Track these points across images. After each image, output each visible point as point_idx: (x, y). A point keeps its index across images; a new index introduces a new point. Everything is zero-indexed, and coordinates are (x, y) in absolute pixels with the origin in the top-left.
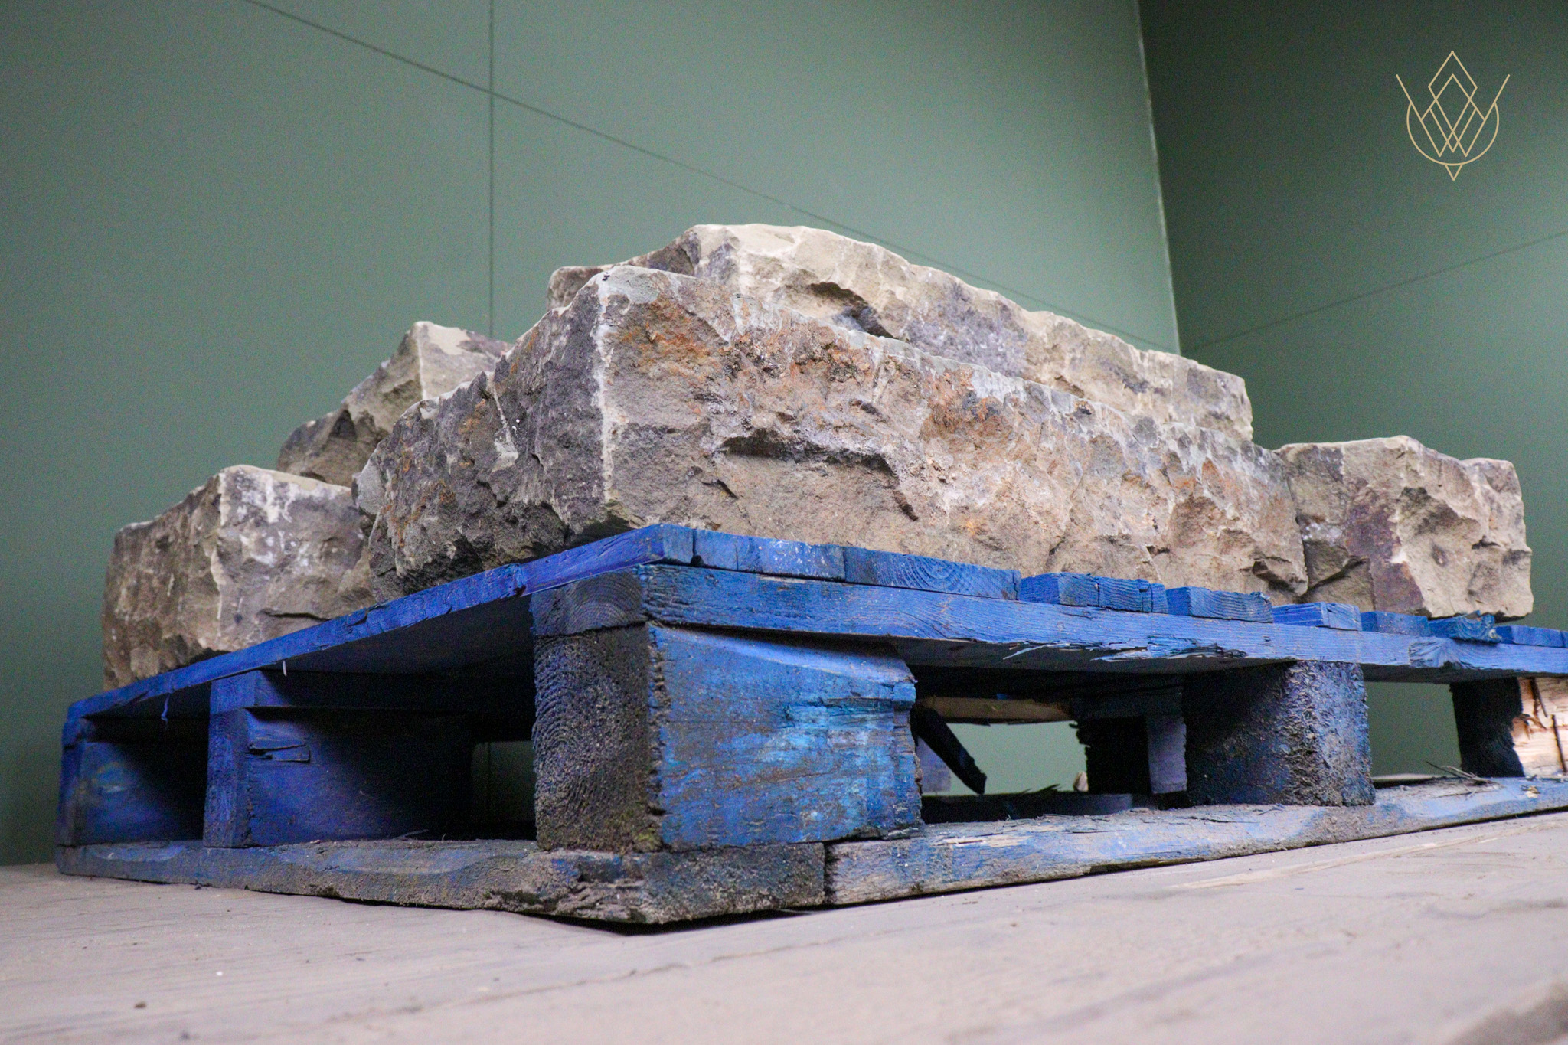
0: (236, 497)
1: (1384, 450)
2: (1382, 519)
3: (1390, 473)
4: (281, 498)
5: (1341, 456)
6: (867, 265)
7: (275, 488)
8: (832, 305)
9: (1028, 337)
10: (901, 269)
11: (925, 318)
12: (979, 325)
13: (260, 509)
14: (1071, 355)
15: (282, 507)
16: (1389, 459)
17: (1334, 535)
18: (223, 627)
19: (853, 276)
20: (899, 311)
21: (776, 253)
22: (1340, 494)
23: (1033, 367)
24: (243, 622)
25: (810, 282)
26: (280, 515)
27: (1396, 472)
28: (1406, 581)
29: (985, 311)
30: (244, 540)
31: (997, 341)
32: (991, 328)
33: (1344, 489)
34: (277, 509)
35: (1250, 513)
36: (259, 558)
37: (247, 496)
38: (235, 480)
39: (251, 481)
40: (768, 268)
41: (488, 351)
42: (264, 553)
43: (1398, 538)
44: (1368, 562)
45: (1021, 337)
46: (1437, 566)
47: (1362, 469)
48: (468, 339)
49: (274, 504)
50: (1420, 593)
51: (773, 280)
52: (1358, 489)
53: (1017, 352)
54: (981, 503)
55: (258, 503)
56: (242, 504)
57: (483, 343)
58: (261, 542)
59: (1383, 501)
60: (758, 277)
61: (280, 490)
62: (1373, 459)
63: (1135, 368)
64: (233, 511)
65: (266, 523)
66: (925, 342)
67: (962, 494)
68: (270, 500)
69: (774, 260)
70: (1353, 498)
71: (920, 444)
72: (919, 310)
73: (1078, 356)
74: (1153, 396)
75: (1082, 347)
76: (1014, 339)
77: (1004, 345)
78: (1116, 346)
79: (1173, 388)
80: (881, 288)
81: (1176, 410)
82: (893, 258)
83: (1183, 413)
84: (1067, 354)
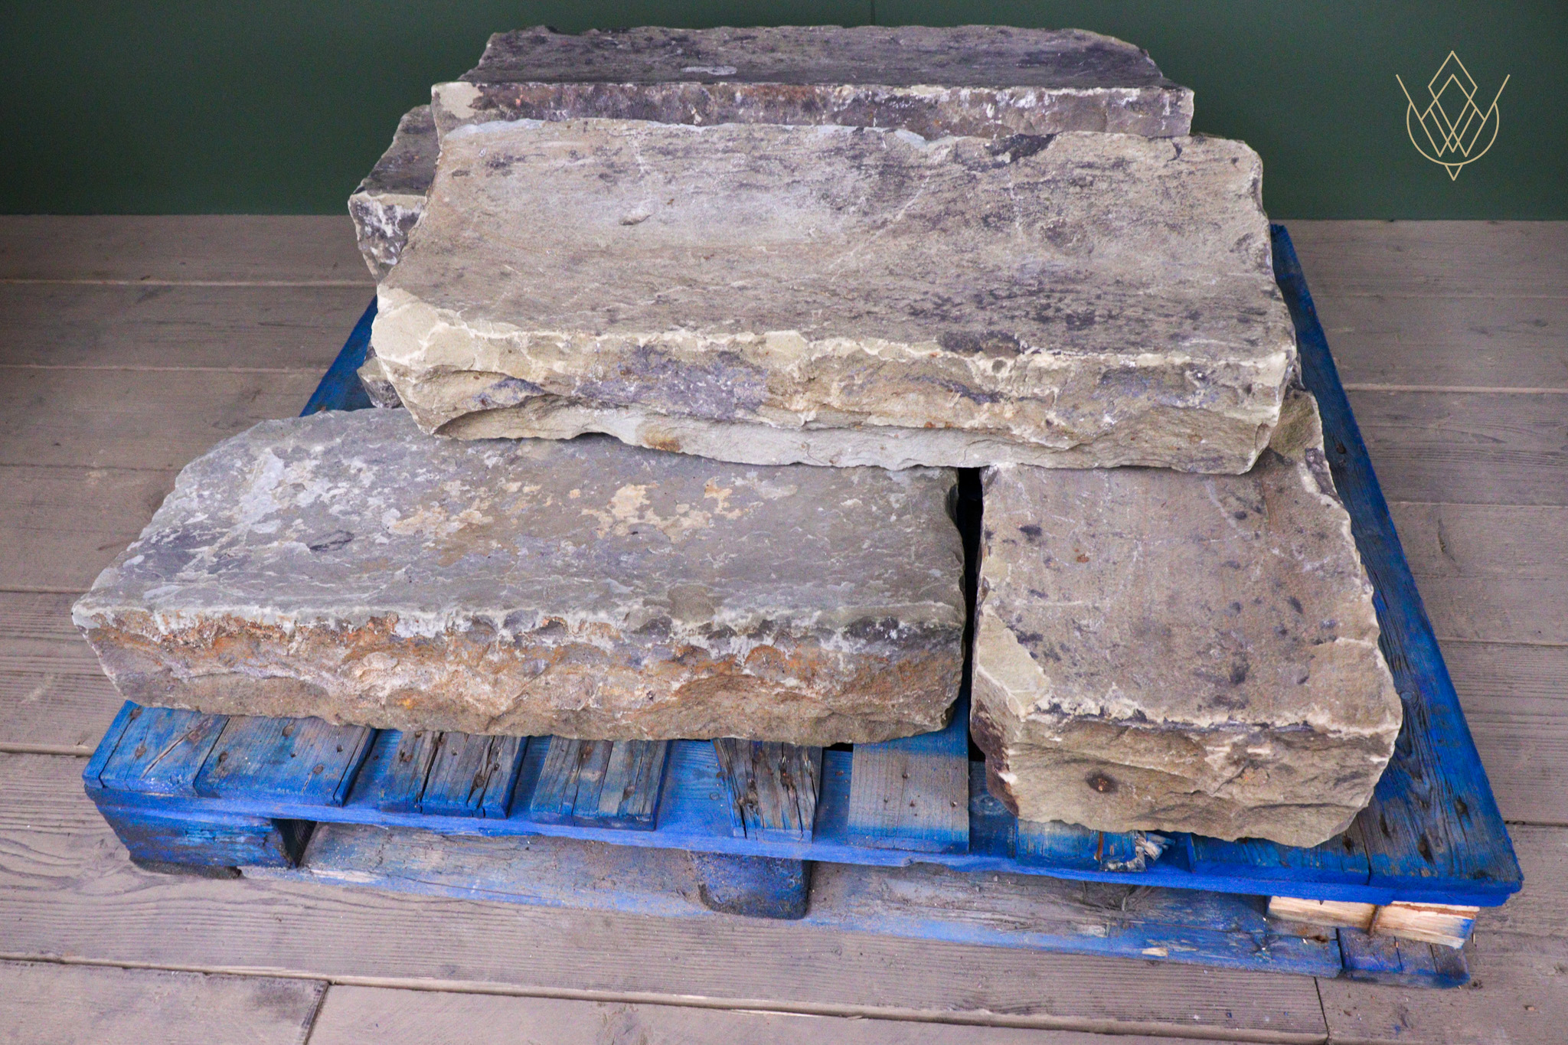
0: (362, 221)
2: (998, 744)
4: (391, 218)
6: (510, 352)
7: (385, 212)
8: (492, 376)
9: (769, 373)
10: (556, 346)
11: (602, 379)
13: (379, 228)
15: (394, 224)
19: (497, 362)
20: (564, 379)
21: (403, 361)
23: (779, 398)
26: (394, 230)
28: (1008, 795)
29: (692, 360)
30: (374, 251)
31: (717, 381)
32: (706, 372)
34: (390, 226)
36: (388, 262)
37: (367, 219)
38: (358, 206)
39: (367, 208)
40: (402, 370)
41: (502, 102)
42: (391, 258)
43: (1008, 765)
45: (758, 372)
48: (481, 94)
49: (387, 224)
50: (1018, 809)
51: (408, 379)
52: (981, 710)
53: (752, 385)
55: (377, 224)
56: (367, 225)
57: (496, 96)
58: (387, 250)
59: (1000, 734)
61: (389, 212)
63: (976, 380)
64: (363, 229)
65: (386, 237)
66: (609, 395)
69: (402, 365)
71: (346, 667)
72: (590, 375)
73: (858, 381)
74: (1017, 405)
75: (871, 370)
76: (748, 374)
77: (729, 383)
78: (939, 362)
79: (1061, 394)
80: (534, 366)
81: (1064, 414)
82: (543, 338)
83: (1083, 416)
84: (834, 383)
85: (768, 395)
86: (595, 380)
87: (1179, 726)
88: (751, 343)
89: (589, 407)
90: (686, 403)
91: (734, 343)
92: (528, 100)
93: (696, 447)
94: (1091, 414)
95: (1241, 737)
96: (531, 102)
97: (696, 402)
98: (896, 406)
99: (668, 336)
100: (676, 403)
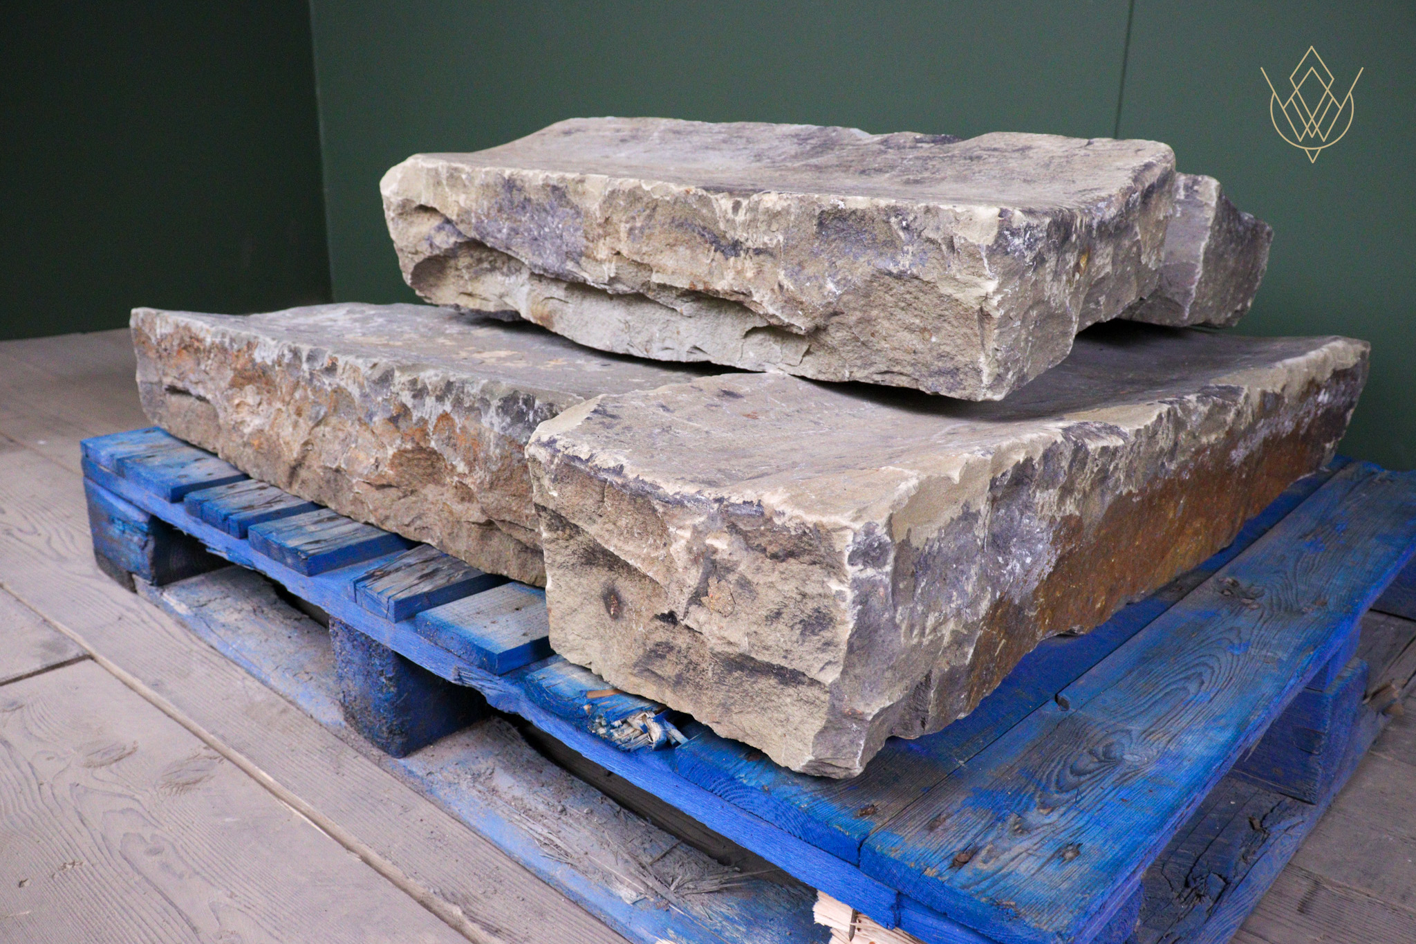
6: (438, 183)
8: (436, 217)
9: (583, 213)
10: (462, 178)
11: (486, 217)
12: (538, 210)
14: (628, 226)
19: (432, 195)
20: (467, 216)
21: (387, 193)
23: (591, 245)
25: (414, 205)
29: (536, 196)
31: (553, 223)
32: (546, 211)
35: (485, 471)
45: (578, 214)
46: (607, 616)
51: (390, 213)
53: (576, 230)
54: (267, 429)
63: (722, 226)
66: (492, 237)
67: (262, 422)
69: (387, 197)
71: (230, 392)
72: (480, 211)
73: (638, 224)
74: (756, 259)
75: (648, 212)
76: (571, 216)
77: (560, 226)
78: (691, 200)
79: (786, 245)
80: (449, 199)
81: (792, 275)
82: (456, 169)
83: (809, 279)
84: (623, 225)
85: (585, 242)
86: (483, 218)
87: (647, 488)
88: (573, 179)
89: (503, 274)
90: (540, 255)
91: (563, 179)
93: (563, 325)
94: (817, 278)
95: (702, 519)
97: (546, 253)
98: (668, 260)
99: (525, 172)
100: (534, 254)
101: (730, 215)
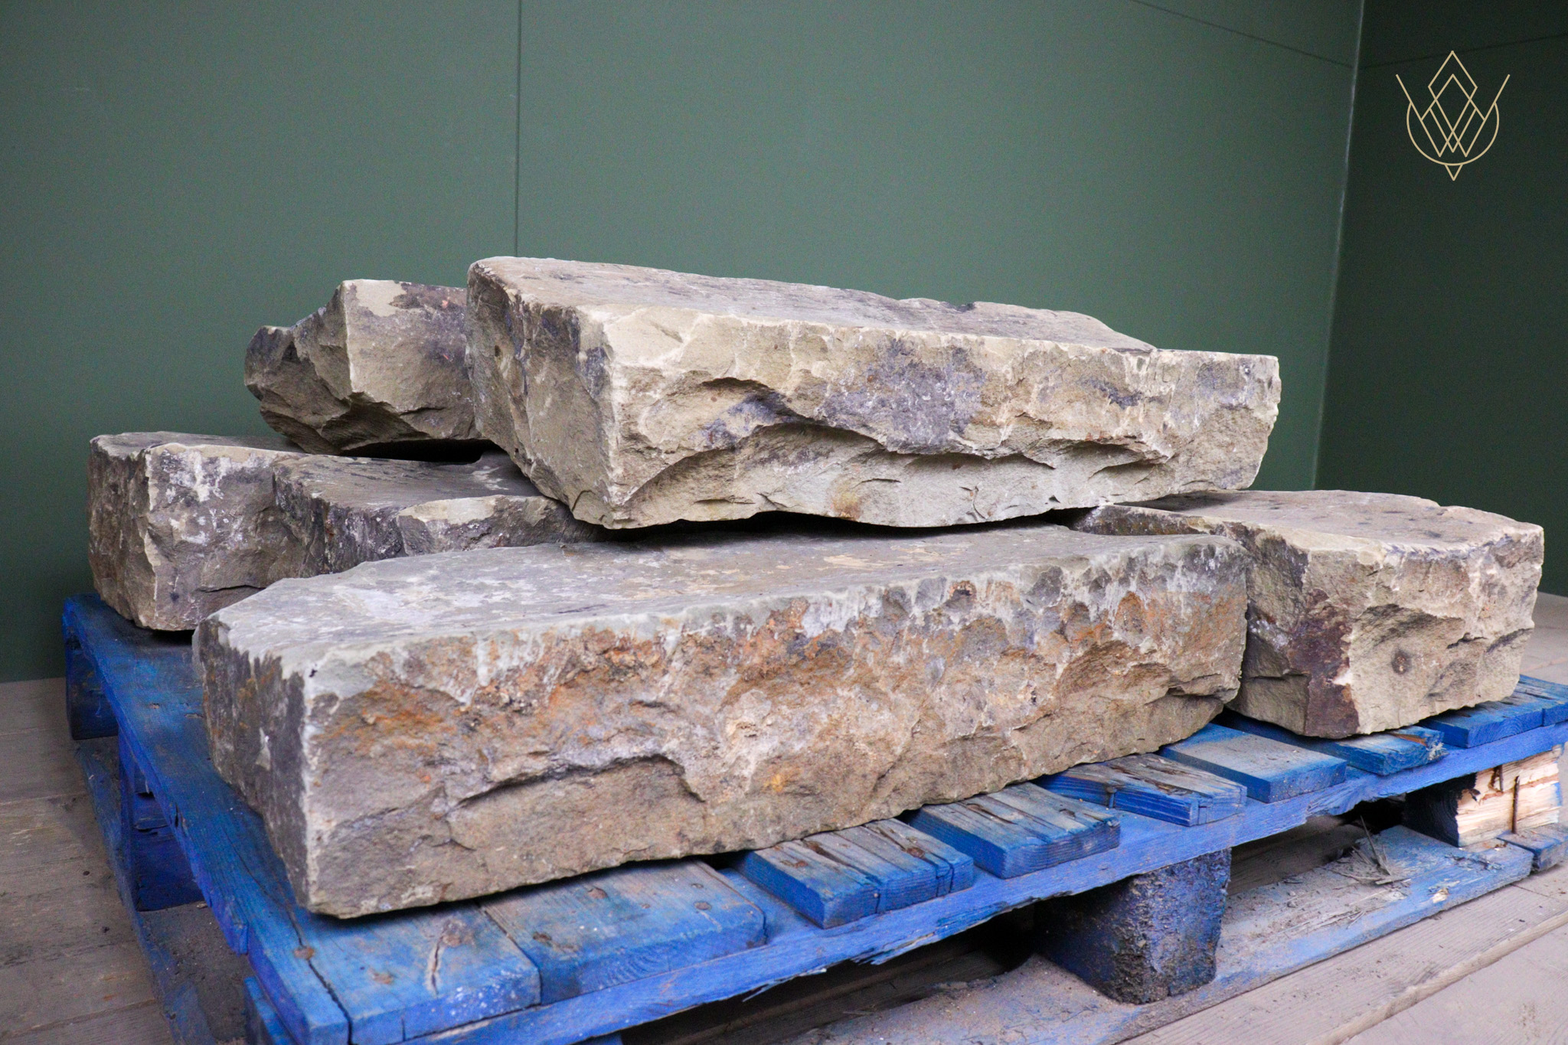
0: (163, 481)
1: (1355, 565)
2: (1335, 637)
3: (1356, 589)
4: (210, 475)
5: (1306, 563)
6: (776, 347)
7: (204, 465)
8: (731, 395)
9: (986, 377)
10: (822, 340)
11: (848, 388)
12: (923, 377)
13: (190, 489)
14: (1041, 386)
15: (213, 484)
16: (1359, 574)
17: (1281, 641)
18: (160, 607)
19: (758, 364)
20: (815, 389)
21: (657, 363)
22: (1296, 601)
23: (988, 410)
24: (180, 600)
25: (701, 380)
26: (211, 492)
27: (1363, 590)
28: (1344, 705)
29: (932, 361)
30: (174, 523)
31: (944, 390)
32: (938, 377)
33: (1301, 598)
34: (207, 486)
35: (1174, 638)
36: (191, 539)
37: (174, 477)
38: (162, 463)
39: (178, 462)
40: (646, 380)
41: (427, 303)
42: (197, 534)
43: (1348, 659)
44: (1309, 679)
45: (977, 378)
46: (1396, 676)
47: (1326, 581)
48: (404, 292)
49: (204, 483)
50: (1357, 718)
51: (651, 393)
52: (1316, 602)
53: (970, 395)
54: (798, 747)
55: (187, 483)
56: (170, 486)
57: (422, 295)
58: (193, 522)
59: (1340, 618)
60: (633, 392)
61: (210, 467)
62: (1341, 572)
63: (1127, 380)
64: (162, 494)
65: (197, 503)
66: (847, 413)
67: (776, 743)
68: (200, 478)
69: (653, 370)
70: (1308, 611)
72: (841, 382)
73: (1051, 384)
74: (1148, 407)
75: (1059, 372)
76: (968, 382)
78: (1106, 359)
79: (1177, 393)
80: (793, 369)
81: (1175, 417)
82: (813, 329)
83: (1184, 418)
84: (1036, 386)
85: (980, 407)
86: (843, 390)
89: (784, 463)
90: (906, 429)
92: (456, 302)
93: (876, 511)
94: (1189, 416)
96: (460, 305)
97: (914, 425)
98: (1068, 416)
100: (896, 429)
101: (1135, 371)
